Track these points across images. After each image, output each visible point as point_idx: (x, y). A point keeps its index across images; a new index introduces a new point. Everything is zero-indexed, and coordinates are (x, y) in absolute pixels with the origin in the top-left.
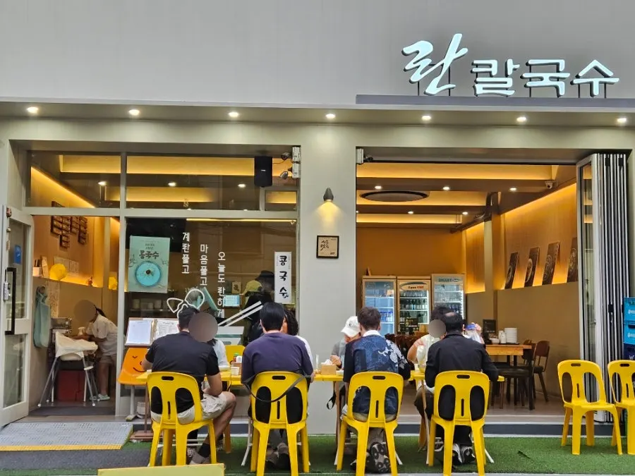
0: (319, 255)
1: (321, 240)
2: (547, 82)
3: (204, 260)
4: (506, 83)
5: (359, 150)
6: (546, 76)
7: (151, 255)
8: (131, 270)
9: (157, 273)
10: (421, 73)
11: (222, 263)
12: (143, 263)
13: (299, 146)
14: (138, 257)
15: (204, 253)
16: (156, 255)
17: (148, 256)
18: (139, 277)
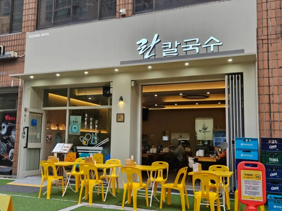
0: (118, 121)
1: (118, 115)
2: (191, 48)
3: (91, 123)
4: (174, 51)
5: (132, 82)
6: (191, 46)
7: (76, 122)
8: (70, 127)
9: (77, 128)
10: (143, 51)
11: (97, 124)
12: (74, 125)
13: (112, 82)
14: (72, 123)
15: (91, 121)
16: (77, 122)
17: (75, 122)
18: (73, 129)
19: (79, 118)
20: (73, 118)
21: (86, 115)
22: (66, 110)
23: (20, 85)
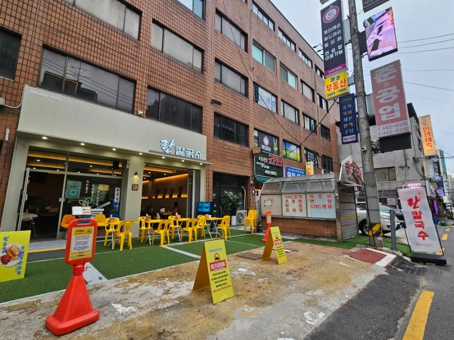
0: (132, 189)
1: (133, 185)
2: (189, 154)
3: (93, 189)
4: (182, 153)
5: (145, 163)
8: (67, 191)
9: (76, 192)
10: (165, 147)
12: (71, 189)
13: (129, 160)
14: (70, 187)
15: (93, 187)
16: (76, 187)
17: (74, 187)
18: (70, 193)
19: (79, 184)
20: (71, 183)
21: (88, 181)
22: (64, 175)
23: (7, 139)
